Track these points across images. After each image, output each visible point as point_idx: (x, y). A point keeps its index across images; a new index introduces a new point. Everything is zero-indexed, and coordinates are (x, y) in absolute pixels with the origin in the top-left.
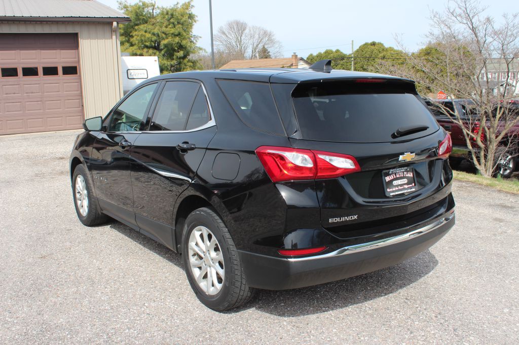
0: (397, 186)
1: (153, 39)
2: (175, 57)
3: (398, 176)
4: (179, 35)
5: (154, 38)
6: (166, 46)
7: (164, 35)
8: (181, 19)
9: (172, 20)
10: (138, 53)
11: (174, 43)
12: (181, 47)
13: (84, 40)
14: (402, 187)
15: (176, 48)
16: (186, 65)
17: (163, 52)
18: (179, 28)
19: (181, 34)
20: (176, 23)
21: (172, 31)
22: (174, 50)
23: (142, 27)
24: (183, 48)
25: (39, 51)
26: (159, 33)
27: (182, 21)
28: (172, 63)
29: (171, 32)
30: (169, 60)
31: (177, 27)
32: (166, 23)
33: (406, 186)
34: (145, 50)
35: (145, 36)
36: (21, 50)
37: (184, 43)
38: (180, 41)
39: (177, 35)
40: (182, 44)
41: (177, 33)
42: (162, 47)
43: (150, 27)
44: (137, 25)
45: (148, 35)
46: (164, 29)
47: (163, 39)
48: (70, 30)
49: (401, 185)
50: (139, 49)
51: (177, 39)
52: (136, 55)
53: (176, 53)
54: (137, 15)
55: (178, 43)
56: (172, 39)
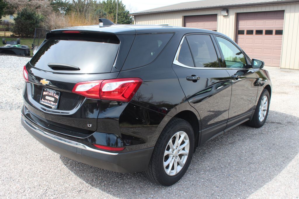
0: (47, 100)
3: (50, 94)
14: (50, 102)
33: (52, 103)
49: (50, 101)
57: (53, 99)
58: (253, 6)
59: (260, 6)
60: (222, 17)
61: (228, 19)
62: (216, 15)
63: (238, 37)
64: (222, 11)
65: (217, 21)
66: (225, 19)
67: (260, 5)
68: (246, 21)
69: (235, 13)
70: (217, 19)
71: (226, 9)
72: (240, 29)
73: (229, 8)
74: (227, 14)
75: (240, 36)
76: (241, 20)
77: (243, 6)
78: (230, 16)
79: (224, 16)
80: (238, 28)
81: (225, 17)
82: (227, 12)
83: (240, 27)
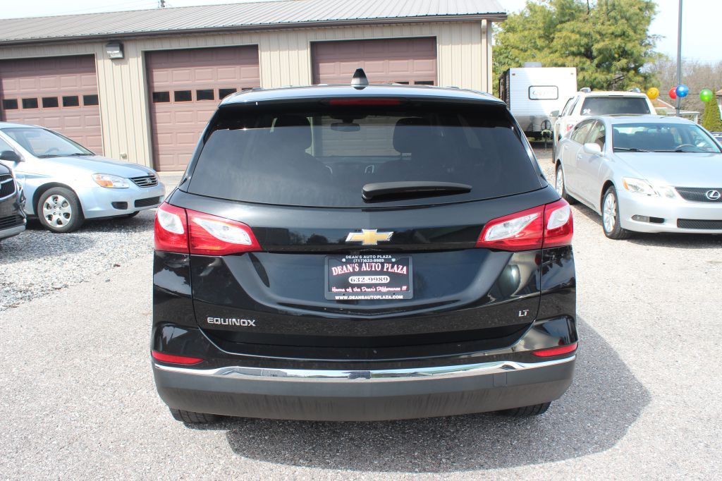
0: (361, 286)
1: (583, 43)
2: (613, 68)
3: (364, 268)
4: (623, 34)
5: (584, 41)
6: (600, 52)
7: (598, 37)
8: (628, 11)
9: (613, 14)
10: (560, 63)
11: (614, 47)
12: (624, 53)
13: (444, 47)
14: (373, 290)
15: (616, 56)
16: (631, 81)
17: (596, 61)
18: (622, 26)
19: (626, 34)
20: (619, 17)
21: (613, 29)
22: (614, 59)
23: (567, 25)
24: (629, 55)
25: (387, 61)
26: (592, 33)
27: (628, 14)
28: (608, 77)
29: (610, 31)
30: (605, 73)
31: (620, 22)
32: (603, 18)
33: (384, 289)
34: (570, 58)
35: (570, 38)
36: (365, 60)
37: (629, 46)
38: (623, 45)
39: (620, 36)
40: (626, 49)
41: (619, 31)
42: (595, 54)
43: (580, 24)
44: (562, 22)
45: (575, 37)
46: (599, 27)
47: (598, 42)
48: (426, 32)
49: (370, 286)
50: (562, 57)
51: (618, 42)
52: (556, 65)
53: (614, 63)
54: (562, 9)
55: (620, 47)
56: (610, 42)
57: (386, 279)
58: (187, 35)
59: (201, 36)
60: (109, 62)
61: (125, 67)
62: (91, 58)
63: (155, 108)
64: (107, 46)
65: (95, 72)
66: (117, 67)
67: (202, 34)
68: (170, 70)
69: (142, 51)
70: (95, 67)
71: (118, 41)
72: (156, 90)
73: (126, 41)
74: (120, 56)
75: (160, 106)
76: (157, 68)
77: (162, 34)
78: (130, 59)
79: (113, 59)
80: (153, 87)
81: (118, 61)
82: (122, 49)
83: (156, 84)
